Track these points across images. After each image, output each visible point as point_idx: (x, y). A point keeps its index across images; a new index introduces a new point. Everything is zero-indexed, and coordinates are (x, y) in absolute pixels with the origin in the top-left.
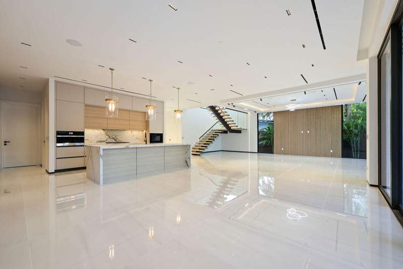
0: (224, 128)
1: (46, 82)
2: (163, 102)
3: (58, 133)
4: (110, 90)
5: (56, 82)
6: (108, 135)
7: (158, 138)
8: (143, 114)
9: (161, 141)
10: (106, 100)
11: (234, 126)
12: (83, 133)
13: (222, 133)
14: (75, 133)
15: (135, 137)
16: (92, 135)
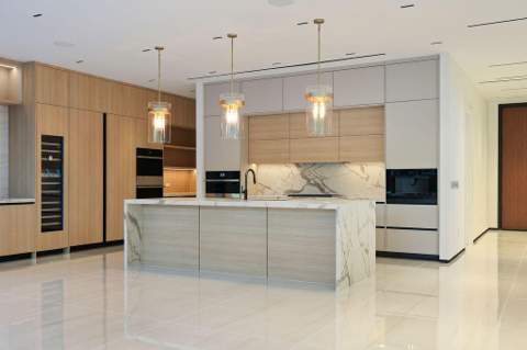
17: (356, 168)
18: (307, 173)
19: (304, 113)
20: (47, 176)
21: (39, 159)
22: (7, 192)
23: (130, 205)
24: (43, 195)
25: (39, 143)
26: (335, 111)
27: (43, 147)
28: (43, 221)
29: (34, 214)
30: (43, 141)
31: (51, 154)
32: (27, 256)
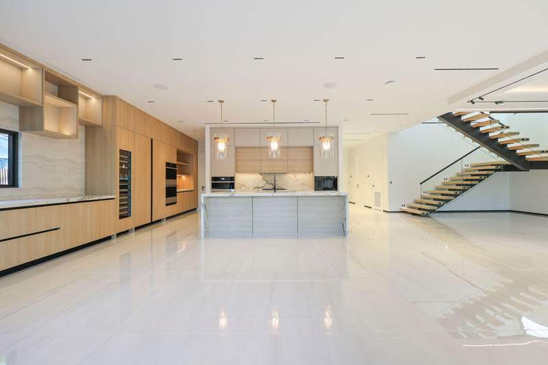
0: (502, 160)
1: (204, 129)
2: (337, 127)
3: (214, 179)
4: (219, 126)
5: (211, 128)
6: (265, 180)
7: (329, 184)
8: (309, 150)
9: (335, 187)
10: (215, 139)
11: (535, 152)
12: (232, 179)
13: (496, 170)
14: (227, 178)
15: (299, 182)
16: (247, 180)
17: (291, 176)
18: (266, 178)
19: (267, 148)
20: (123, 179)
21: (118, 167)
22: (84, 191)
23: (205, 198)
24: (120, 192)
25: (118, 156)
26: (282, 148)
27: (121, 158)
28: (121, 211)
29: (114, 207)
30: (120, 159)
31: (124, 163)
32: (109, 238)
